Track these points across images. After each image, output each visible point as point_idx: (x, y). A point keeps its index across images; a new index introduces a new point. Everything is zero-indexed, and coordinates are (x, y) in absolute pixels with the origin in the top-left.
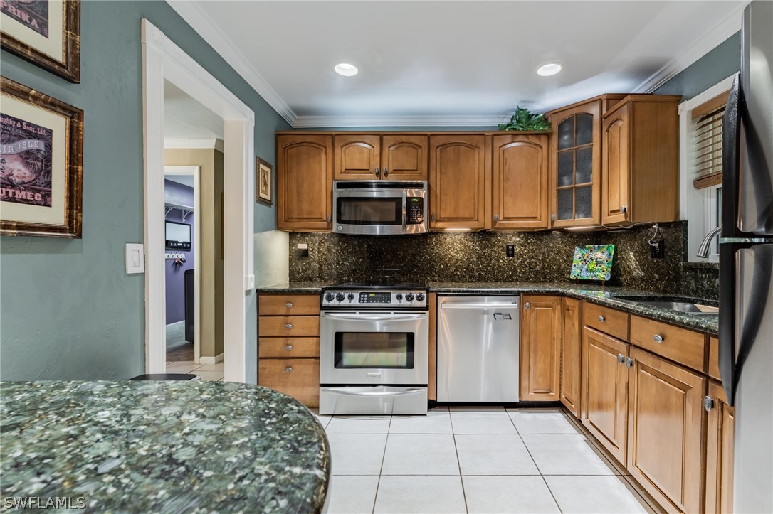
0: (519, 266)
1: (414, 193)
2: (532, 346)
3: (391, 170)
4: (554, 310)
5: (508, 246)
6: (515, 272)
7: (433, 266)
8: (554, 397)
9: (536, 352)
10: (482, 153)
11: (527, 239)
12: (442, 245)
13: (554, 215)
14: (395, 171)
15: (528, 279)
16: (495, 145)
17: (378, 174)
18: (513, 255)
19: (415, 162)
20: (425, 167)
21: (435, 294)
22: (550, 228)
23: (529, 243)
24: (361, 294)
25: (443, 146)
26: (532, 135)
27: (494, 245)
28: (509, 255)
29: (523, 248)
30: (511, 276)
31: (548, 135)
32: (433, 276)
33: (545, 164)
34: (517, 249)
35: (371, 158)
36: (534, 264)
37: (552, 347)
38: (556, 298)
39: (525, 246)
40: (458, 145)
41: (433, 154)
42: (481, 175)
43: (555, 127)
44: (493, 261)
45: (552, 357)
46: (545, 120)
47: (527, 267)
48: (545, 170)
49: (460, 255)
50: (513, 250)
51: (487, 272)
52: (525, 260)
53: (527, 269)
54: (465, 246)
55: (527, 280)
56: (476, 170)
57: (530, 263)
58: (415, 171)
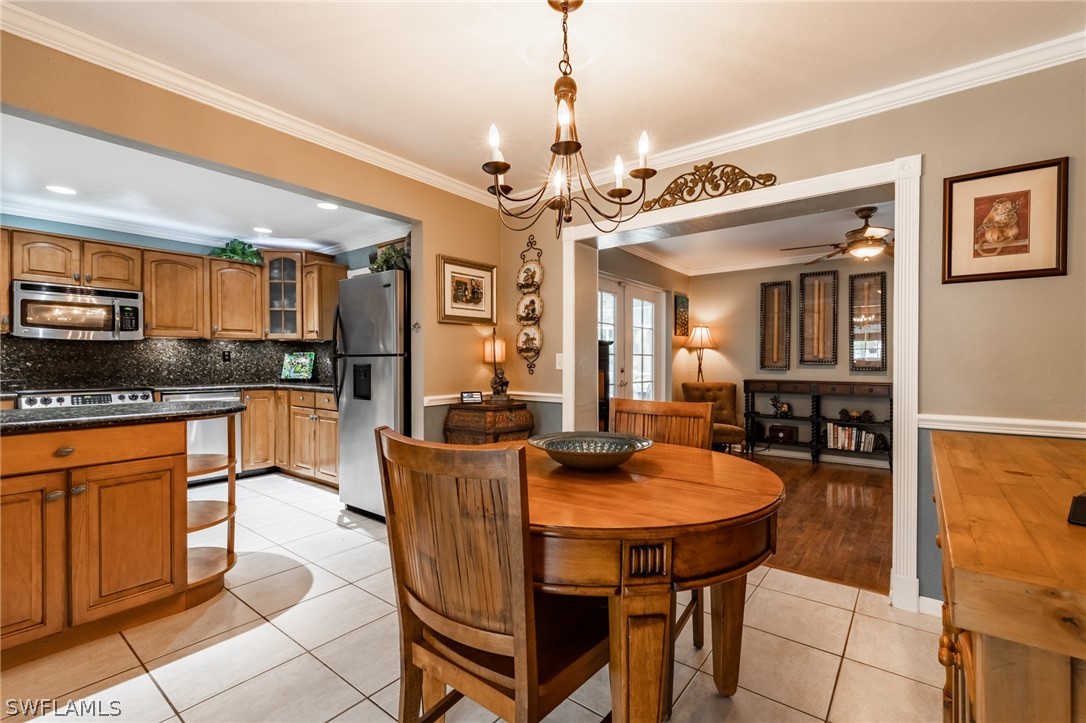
0: (236, 369)
1: (128, 303)
2: (252, 428)
3: (95, 276)
4: (269, 401)
5: (224, 353)
6: (231, 375)
7: (141, 370)
8: (270, 464)
9: (255, 432)
10: (200, 274)
11: (243, 347)
12: (151, 350)
13: (267, 330)
14: (100, 279)
15: (244, 380)
16: (213, 267)
17: (78, 279)
18: (229, 360)
19: (126, 272)
20: (137, 279)
21: (159, 394)
22: (264, 339)
23: (244, 350)
24: (73, 397)
25: (159, 262)
26: (248, 264)
27: (210, 352)
28: (225, 360)
29: (238, 354)
30: (227, 379)
31: (261, 267)
32: (142, 380)
33: (259, 289)
34: (233, 355)
35: (68, 262)
36: (249, 368)
37: (268, 427)
39: (241, 353)
40: (176, 263)
41: (147, 267)
42: (200, 291)
43: (267, 262)
44: (209, 365)
45: (268, 435)
46: (258, 254)
47: (242, 370)
48: (259, 293)
49: (173, 360)
50: (229, 356)
51: (204, 375)
52: (241, 364)
53: (243, 372)
54: (179, 352)
55: (243, 382)
56: (195, 287)
57: (245, 367)
58: (126, 281)
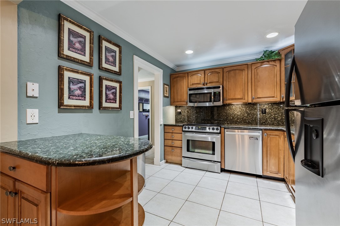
0: (269, 118)
2: (268, 152)
3: (208, 82)
4: (280, 137)
5: (262, 110)
6: (267, 120)
7: (227, 118)
8: (280, 176)
10: (246, 72)
11: (273, 106)
12: (231, 109)
13: (283, 95)
14: (210, 83)
15: (274, 124)
16: (252, 67)
17: (204, 84)
18: (265, 113)
19: (218, 79)
20: (221, 80)
21: (224, 128)
22: (282, 101)
23: (274, 108)
24: (196, 127)
25: (229, 71)
26: (271, 61)
27: (256, 109)
28: (263, 113)
29: (270, 110)
30: (264, 123)
31: (280, 60)
32: (228, 122)
33: (279, 73)
34: (267, 111)
35: (201, 79)
36: (277, 117)
37: (279, 153)
38: (281, 132)
39: (272, 109)
40: (235, 70)
41: (225, 75)
42: (246, 80)
43: (283, 56)
44: (255, 116)
45: (279, 159)
46: (279, 53)
47: (273, 118)
48: (278, 76)
49: (239, 113)
50: (265, 111)
51: (252, 121)
52: (272, 115)
53: (273, 119)
54: (242, 110)
56: (244, 79)
57: (274, 117)
58: (218, 82)
